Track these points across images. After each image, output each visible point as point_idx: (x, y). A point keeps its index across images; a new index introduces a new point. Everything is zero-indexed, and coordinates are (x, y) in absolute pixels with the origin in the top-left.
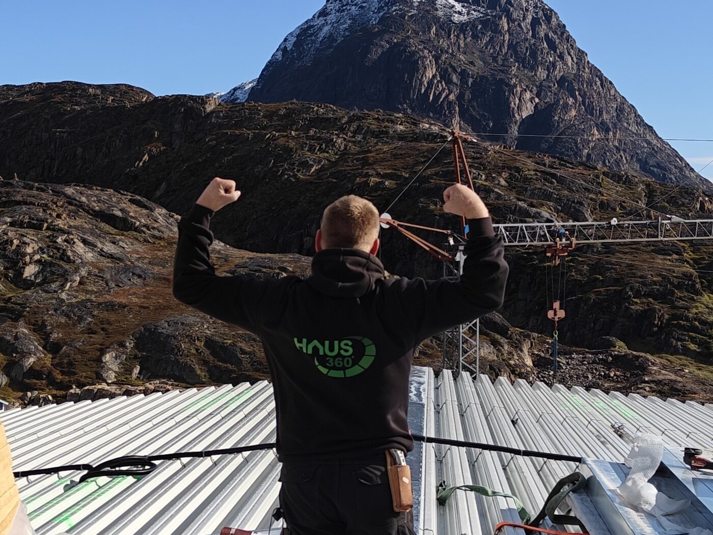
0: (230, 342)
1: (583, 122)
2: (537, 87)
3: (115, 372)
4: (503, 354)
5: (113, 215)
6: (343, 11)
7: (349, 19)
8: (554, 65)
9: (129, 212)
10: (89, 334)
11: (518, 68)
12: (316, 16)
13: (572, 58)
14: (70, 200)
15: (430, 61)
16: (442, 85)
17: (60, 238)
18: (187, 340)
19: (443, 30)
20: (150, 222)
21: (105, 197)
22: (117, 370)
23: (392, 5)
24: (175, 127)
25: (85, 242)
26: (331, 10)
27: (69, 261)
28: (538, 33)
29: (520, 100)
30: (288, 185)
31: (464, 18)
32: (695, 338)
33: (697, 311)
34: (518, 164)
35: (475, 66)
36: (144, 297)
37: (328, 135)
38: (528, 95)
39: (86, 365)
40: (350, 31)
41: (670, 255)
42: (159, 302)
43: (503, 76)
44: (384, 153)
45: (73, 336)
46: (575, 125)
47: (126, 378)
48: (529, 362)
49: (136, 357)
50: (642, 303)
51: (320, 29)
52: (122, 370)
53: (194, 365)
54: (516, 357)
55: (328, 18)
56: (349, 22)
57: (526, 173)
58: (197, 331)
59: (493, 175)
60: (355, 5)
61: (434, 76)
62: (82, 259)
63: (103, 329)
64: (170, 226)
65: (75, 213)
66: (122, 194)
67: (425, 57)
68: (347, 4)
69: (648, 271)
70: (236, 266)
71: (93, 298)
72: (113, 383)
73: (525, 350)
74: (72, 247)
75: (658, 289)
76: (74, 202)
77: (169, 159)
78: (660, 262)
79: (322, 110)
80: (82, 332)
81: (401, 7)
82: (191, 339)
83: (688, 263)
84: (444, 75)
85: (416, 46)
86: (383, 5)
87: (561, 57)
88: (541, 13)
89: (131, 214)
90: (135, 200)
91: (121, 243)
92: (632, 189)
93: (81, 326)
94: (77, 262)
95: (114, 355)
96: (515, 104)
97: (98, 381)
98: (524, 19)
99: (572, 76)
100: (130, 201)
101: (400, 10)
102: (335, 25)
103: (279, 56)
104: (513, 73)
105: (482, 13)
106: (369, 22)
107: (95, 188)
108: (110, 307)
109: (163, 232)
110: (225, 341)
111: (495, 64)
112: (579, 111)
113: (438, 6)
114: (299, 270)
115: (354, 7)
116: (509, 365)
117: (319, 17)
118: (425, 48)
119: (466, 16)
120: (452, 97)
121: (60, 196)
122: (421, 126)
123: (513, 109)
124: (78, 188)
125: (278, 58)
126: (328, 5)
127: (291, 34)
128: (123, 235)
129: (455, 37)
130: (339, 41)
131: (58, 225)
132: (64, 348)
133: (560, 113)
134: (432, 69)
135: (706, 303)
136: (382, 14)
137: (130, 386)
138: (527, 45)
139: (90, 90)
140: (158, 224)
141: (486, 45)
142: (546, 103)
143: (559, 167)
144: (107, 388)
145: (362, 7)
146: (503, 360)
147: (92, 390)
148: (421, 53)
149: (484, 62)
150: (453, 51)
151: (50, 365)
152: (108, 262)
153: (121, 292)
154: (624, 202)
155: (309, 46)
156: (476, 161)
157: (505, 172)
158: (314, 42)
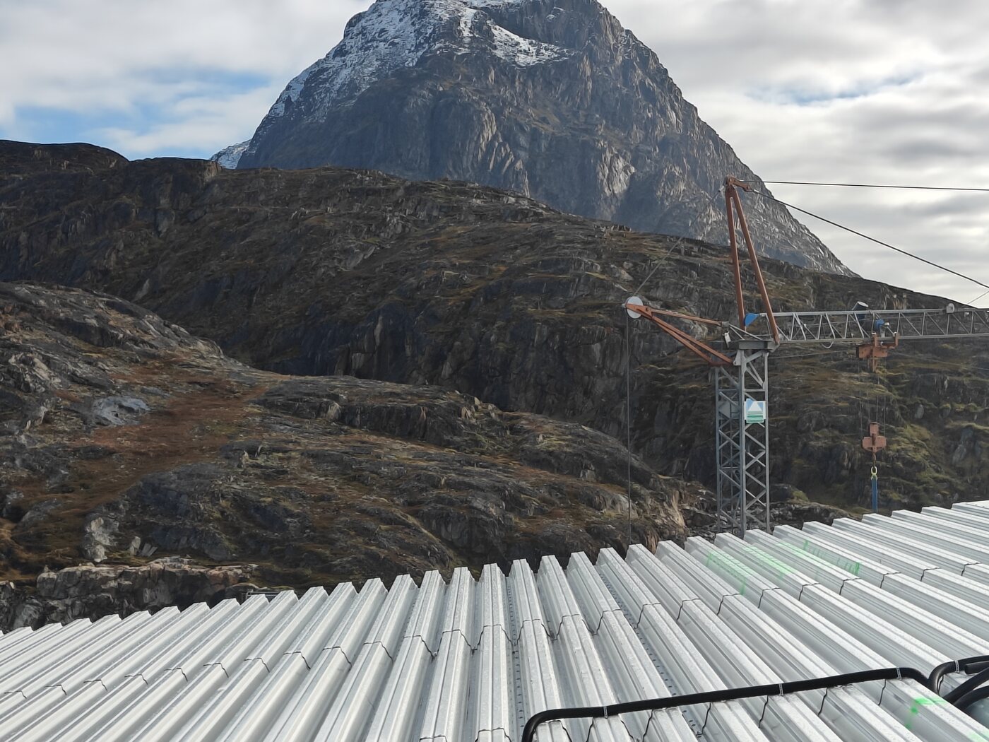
0: (270, 499)
1: (695, 199)
2: (631, 151)
3: (106, 547)
4: (645, 511)
5: (85, 324)
6: (368, 49)
7: (377, 60)
8: (653, 122)
9: (109, 320)
10: (64, 492)
11: (606, 127)
12: (331, 56)
13: (677, 115)
14: (24, 305)
15: (489, 117)
16: (505, 149)
17: (14, 357)
18: (207, 499)
19: (505, 75)
20: (138, 334)
21: (73, 300)
22: (108, 543)
23: (434, 41)
24: (161, 202)
25: (47, 361)
26: (352, 47)
27: (27, 389)
28: (631, 80)
29: (610, 169)
30: (326, 281)
31: (532, 60)
32: (898, 484)
33: (899, 447)
34: (644, 251)
35: (548, 123)
36: (140, 440)
37: (379, 212)
38: (620, 164)
39: (62, 538)
40: (378, 76)
41: (856, 372)
42: (161, 446)
43: (587, 137)
44: (459, 236)
45: (40, 496)
46: (684, 203)
47: (121, 555)
48: (680, 520)
49: (134, 525)
50: (826, 438)
51: (337, 73)
52: (115, 544)
53: (219, 534)
54: (662, 514)
55: (348, 58)
56: (376, 63)
57: (656, 262)
58: (220, 485)
59: (612, 266)
60: (385, 41)
61: (495, 137)
62: (46, 387)
63: (83, 485)
64: (166, 339)
65: (31, 322)
66: (96, 295)
67: (482, 111)
68: (373, 40)
69: (831, 393)
70: (267, 393)
71: (66, 441)
72: (104, 562)
73: (675, 504)
74: (31, 369)
75: (845, 418)
76: (30, 307)
77: (154, 246)
78: (846, 381)
79: (368, 179)
80: (53, 491)
81: (447, 44)
82: (214, 497)
83: (882, 382)
84: (508, 135)
85: (469, 96)
86: (422, 41)
87: (663, 112)
88: (633, 54)
89: (111, 323)
90: (113, 303)
91: (100, 364)
92: (796, 284)
93: (50, 483)
94: (39, 391)
95: (102, 522)
96: (604, 175)
97: (82, 559)
98: (612, 62)
99: (678, 138)
100: (107, 304)
101: (446, 47)
102: (357, 68)
103: (281, 110)
104: (600, 133)
105: (556, 53)
106: (403, 63)
107: (55, 287)
108: (93, 454)
109: (156, 348)
110: (262, 499)
111: (576, 122)
112: (688, 185)
113: (497, 43)
114: (356, 398)
115: (382, 44)
116: (655, 526)
117: (334, 56)
118: (481, 99)
119: (534, 57)
120: (519, 165)
121: (7, 299)
122: (505, 200)
123: (602, 181)
124: (33, 287)
125: (278, 112)
126: (347, 41)
127: (296, 79)
128: (100, 352)
129: (521, 86)
130: (363, 90)
131: (9, 339)
132: (28, 513)
133: (664, 187)
134: (491, 127)
135: (909, 436)
136: (420, 53)
137: (128, 567)
138: (617, 96)
139: (36, 152)
140: (150, 337)
141: (563, 95)
142: (646, 173)
143: (699, 255)
144: (94, 569)
145: (393, 44)
146: (647, 518)
147: (74, 573)
148: (476, 106)
149: (560, 119)
150: (518, 104)
151: (9, 539)
152: (85, 391)
153: (106, 433)
154: (787, 301)
155: (323, 96)
156: (588, 247)
157: (628, 261)
158: (328, 90)
